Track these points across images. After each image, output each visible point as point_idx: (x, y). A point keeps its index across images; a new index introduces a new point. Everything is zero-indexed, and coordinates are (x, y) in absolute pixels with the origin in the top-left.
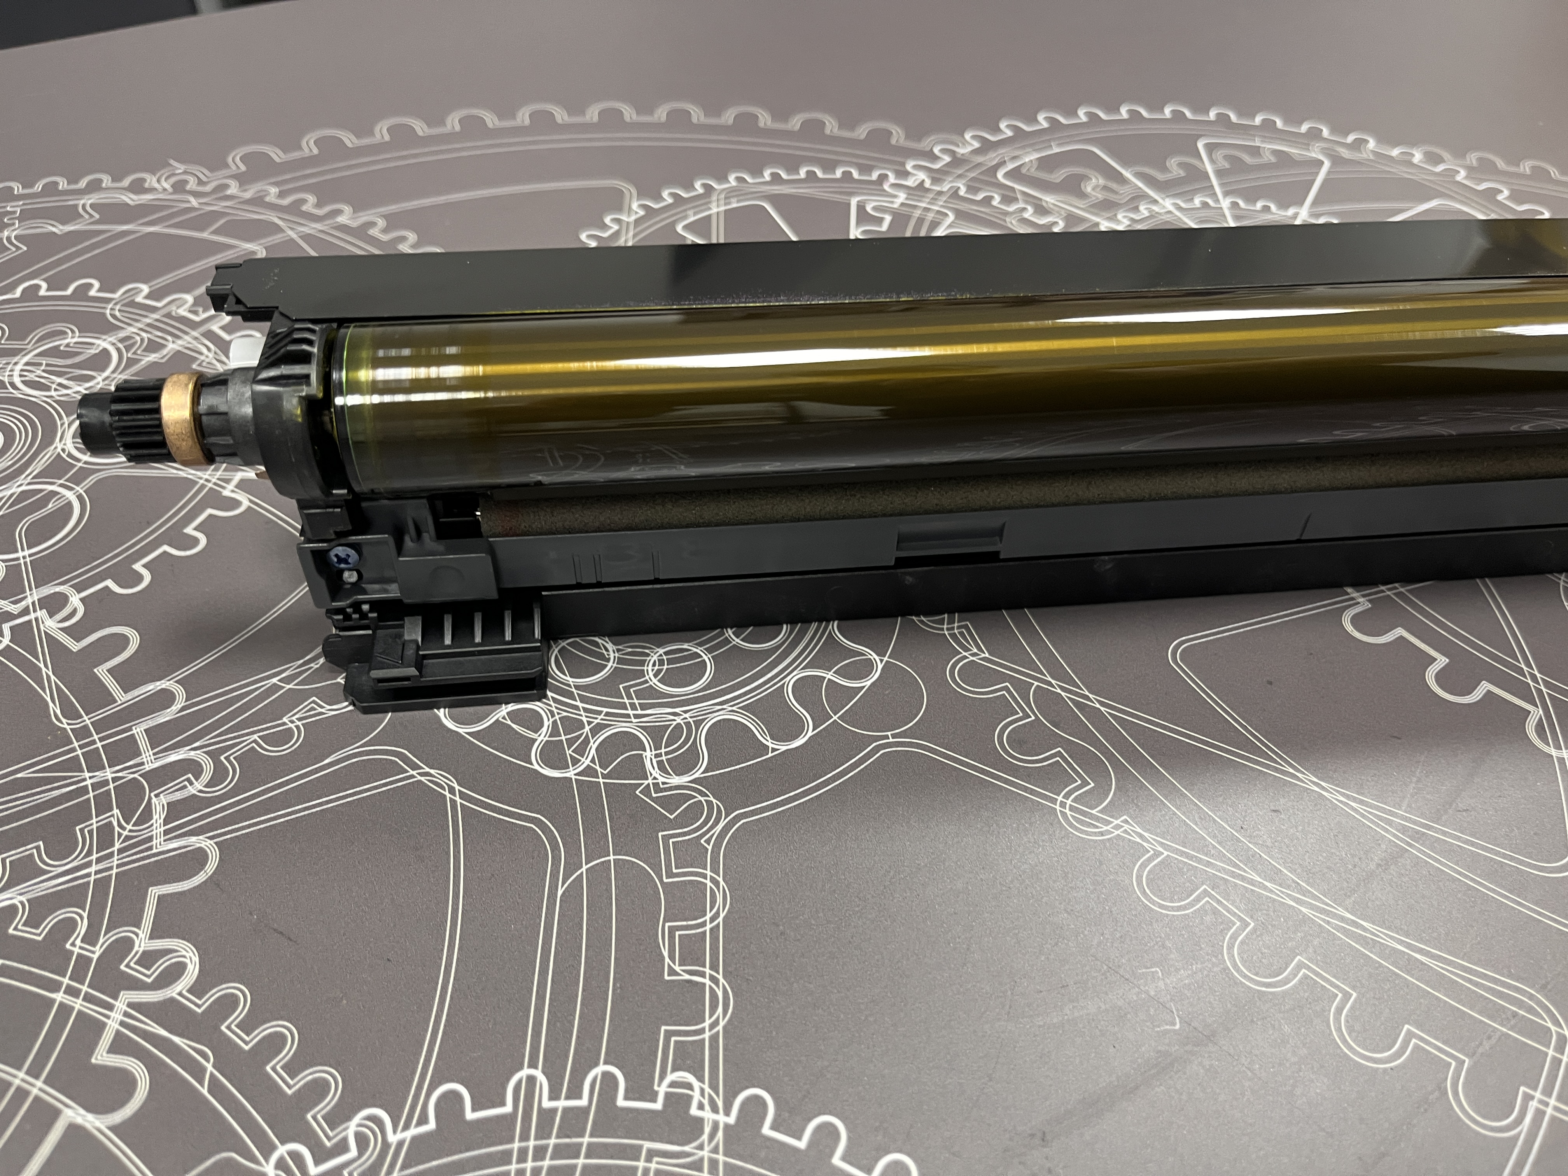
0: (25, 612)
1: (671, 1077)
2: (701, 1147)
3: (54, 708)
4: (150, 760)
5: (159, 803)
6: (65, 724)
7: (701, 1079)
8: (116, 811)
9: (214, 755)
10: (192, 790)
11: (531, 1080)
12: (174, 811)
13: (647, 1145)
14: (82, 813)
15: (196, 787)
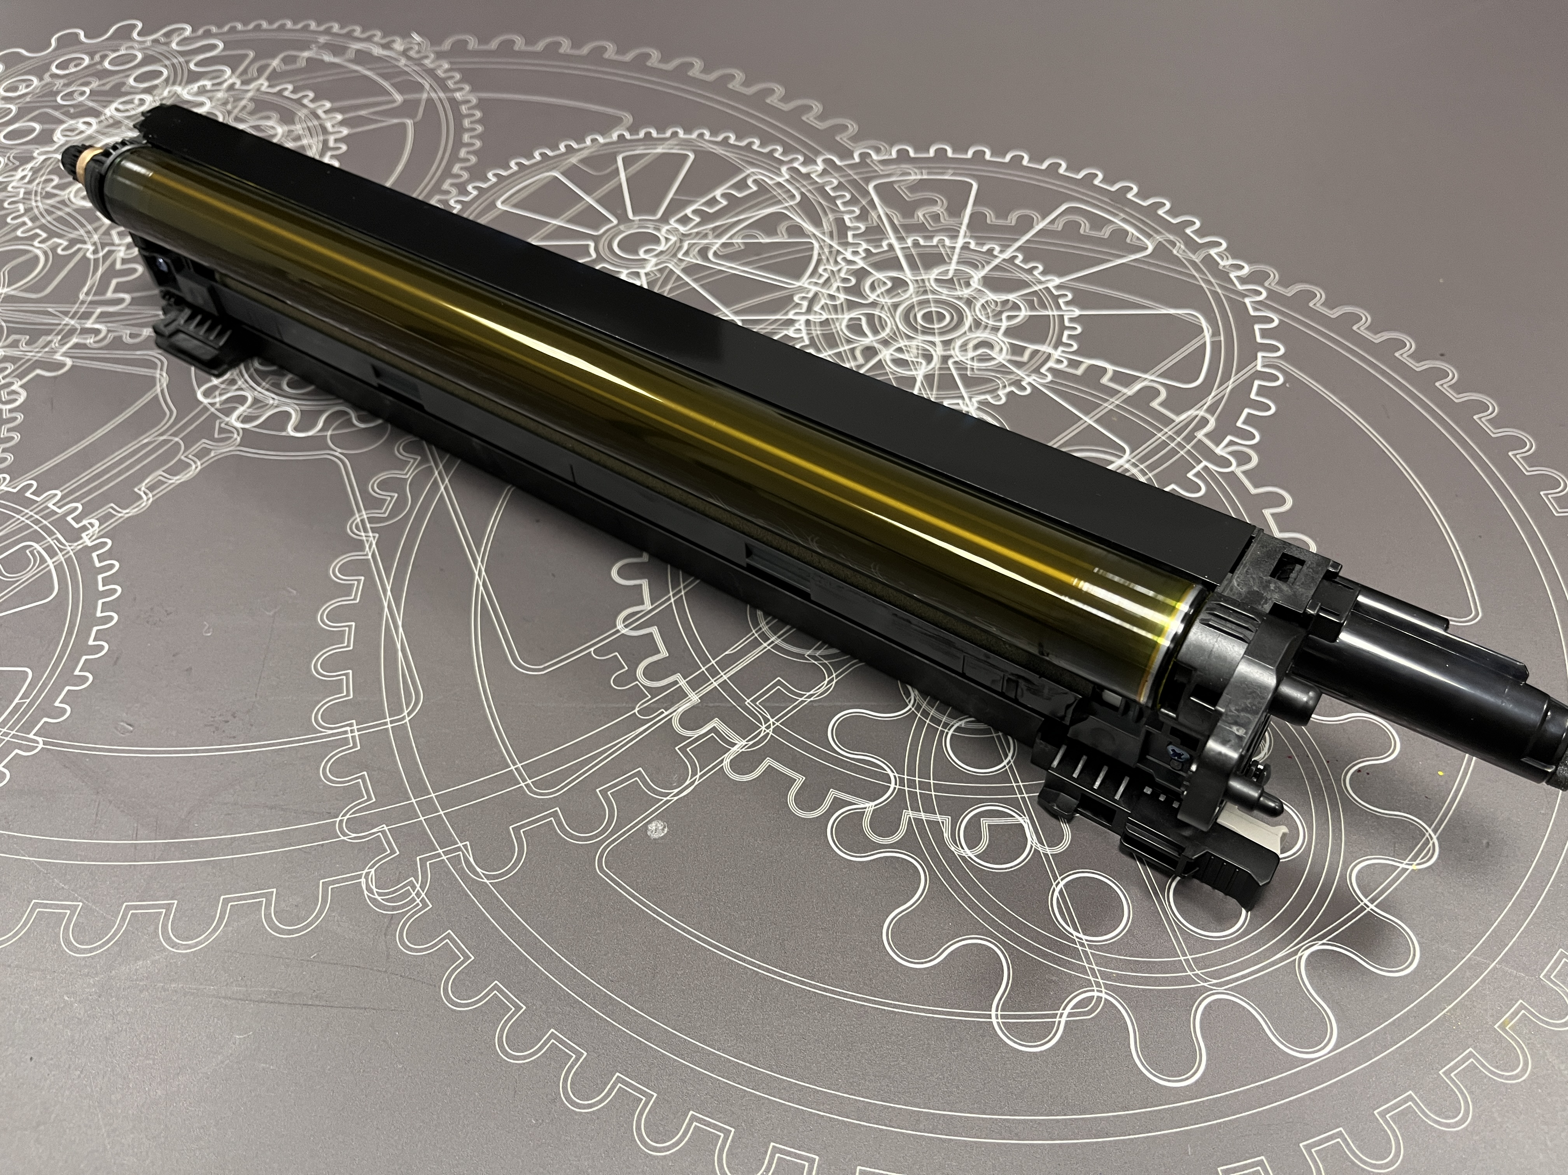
0: (119, 245)
1: (93, 521)
2: (70, 546)
3: (85, 289)
4: (89, 324)
5: (75, 340)
6: (82, 296)
7: (99, 527)
8: (59, 337)
9: (109, 331)
10: (88, 341)
11: (56, 495)
12: (76, 346)
13: (59, 535)
14: (48, 332)
15: (90, 340)
